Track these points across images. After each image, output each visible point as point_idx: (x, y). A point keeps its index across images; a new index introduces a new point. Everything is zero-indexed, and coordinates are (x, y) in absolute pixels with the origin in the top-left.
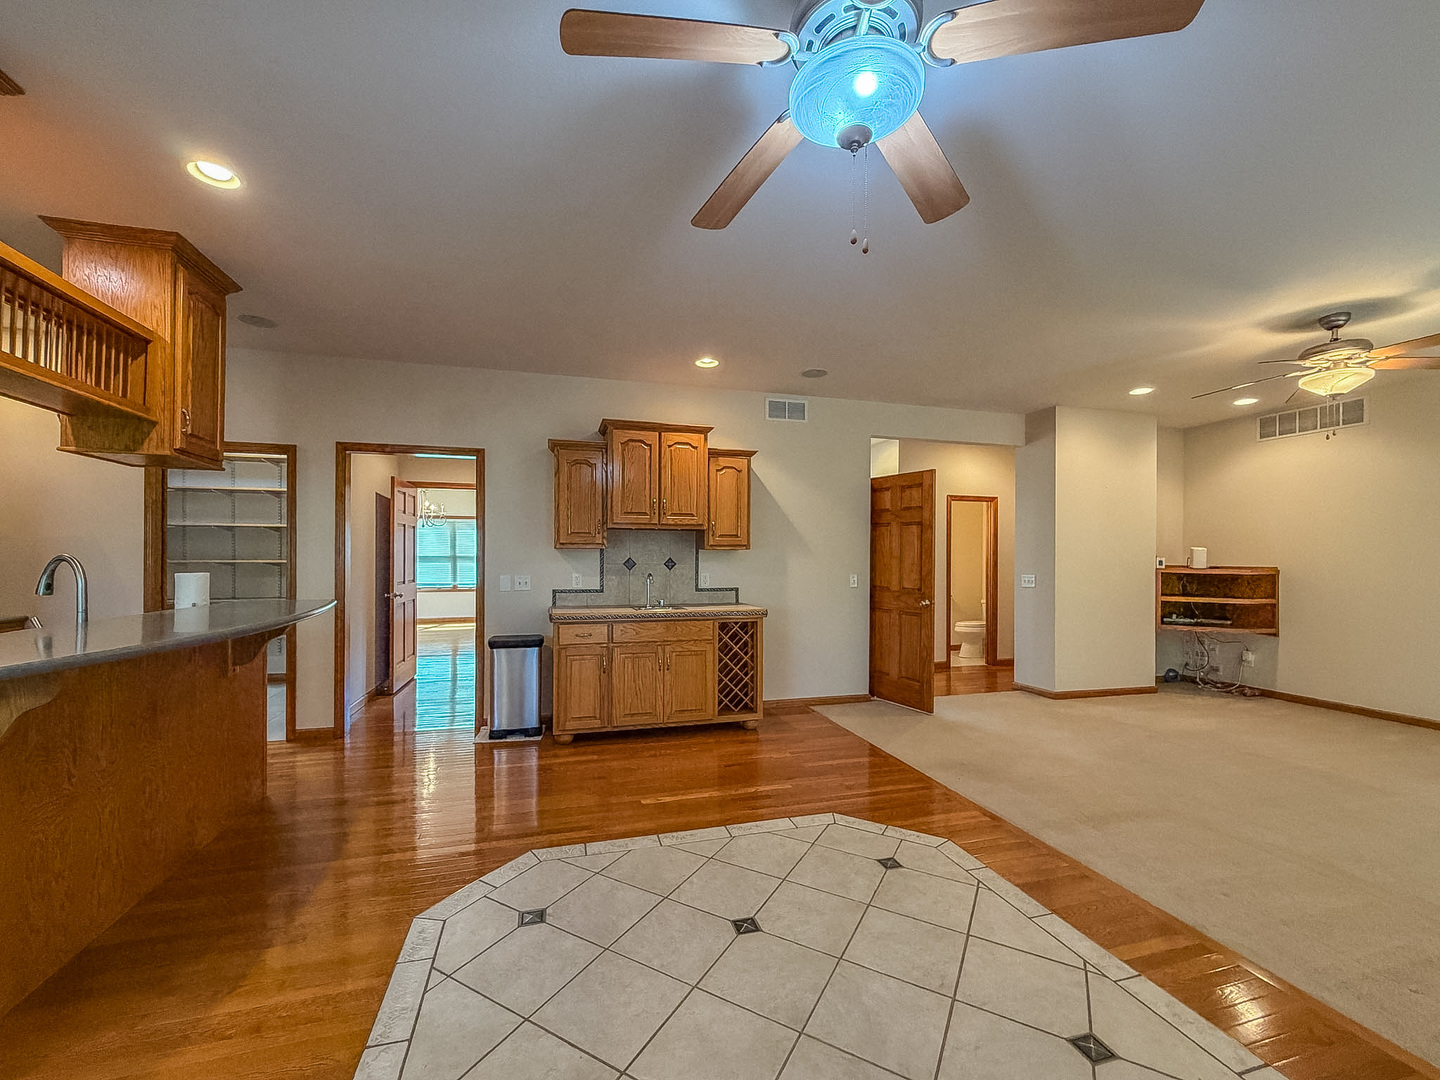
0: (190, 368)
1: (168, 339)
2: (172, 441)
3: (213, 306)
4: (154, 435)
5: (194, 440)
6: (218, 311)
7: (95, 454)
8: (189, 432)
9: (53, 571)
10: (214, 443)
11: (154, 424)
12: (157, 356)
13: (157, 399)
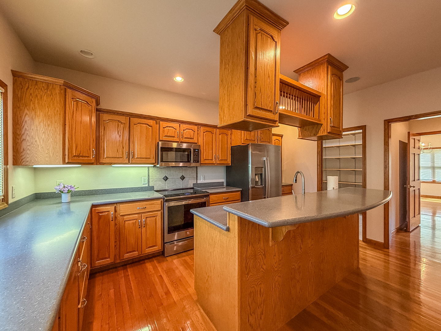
0: (332, 102)
1: (326, 94)
2: (327, 130)
3: (339, 77)
4: (321, 128)
5: (334, 128)
6: (340, 78)
7: (306, 138)
8: (332, 125)
9: (297, 175)
10: (340, 128)
11: (322, 125)
12: (322, 100)
13: (323, 116)
